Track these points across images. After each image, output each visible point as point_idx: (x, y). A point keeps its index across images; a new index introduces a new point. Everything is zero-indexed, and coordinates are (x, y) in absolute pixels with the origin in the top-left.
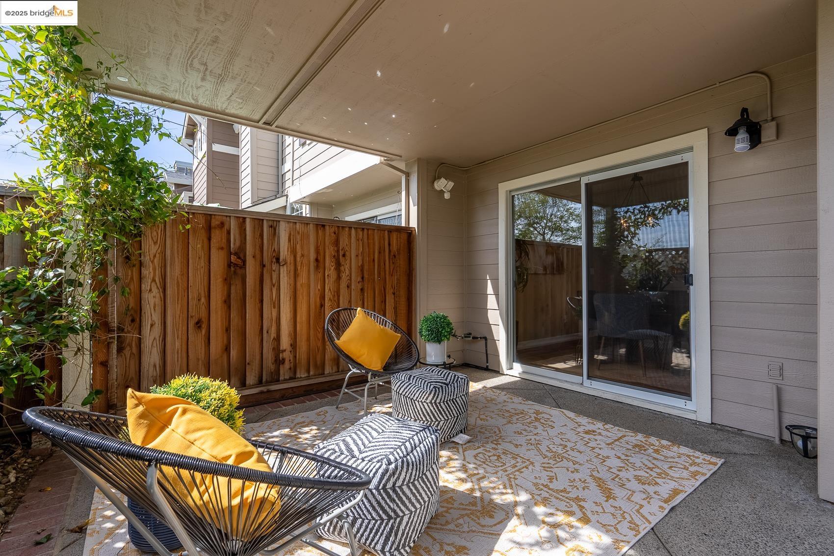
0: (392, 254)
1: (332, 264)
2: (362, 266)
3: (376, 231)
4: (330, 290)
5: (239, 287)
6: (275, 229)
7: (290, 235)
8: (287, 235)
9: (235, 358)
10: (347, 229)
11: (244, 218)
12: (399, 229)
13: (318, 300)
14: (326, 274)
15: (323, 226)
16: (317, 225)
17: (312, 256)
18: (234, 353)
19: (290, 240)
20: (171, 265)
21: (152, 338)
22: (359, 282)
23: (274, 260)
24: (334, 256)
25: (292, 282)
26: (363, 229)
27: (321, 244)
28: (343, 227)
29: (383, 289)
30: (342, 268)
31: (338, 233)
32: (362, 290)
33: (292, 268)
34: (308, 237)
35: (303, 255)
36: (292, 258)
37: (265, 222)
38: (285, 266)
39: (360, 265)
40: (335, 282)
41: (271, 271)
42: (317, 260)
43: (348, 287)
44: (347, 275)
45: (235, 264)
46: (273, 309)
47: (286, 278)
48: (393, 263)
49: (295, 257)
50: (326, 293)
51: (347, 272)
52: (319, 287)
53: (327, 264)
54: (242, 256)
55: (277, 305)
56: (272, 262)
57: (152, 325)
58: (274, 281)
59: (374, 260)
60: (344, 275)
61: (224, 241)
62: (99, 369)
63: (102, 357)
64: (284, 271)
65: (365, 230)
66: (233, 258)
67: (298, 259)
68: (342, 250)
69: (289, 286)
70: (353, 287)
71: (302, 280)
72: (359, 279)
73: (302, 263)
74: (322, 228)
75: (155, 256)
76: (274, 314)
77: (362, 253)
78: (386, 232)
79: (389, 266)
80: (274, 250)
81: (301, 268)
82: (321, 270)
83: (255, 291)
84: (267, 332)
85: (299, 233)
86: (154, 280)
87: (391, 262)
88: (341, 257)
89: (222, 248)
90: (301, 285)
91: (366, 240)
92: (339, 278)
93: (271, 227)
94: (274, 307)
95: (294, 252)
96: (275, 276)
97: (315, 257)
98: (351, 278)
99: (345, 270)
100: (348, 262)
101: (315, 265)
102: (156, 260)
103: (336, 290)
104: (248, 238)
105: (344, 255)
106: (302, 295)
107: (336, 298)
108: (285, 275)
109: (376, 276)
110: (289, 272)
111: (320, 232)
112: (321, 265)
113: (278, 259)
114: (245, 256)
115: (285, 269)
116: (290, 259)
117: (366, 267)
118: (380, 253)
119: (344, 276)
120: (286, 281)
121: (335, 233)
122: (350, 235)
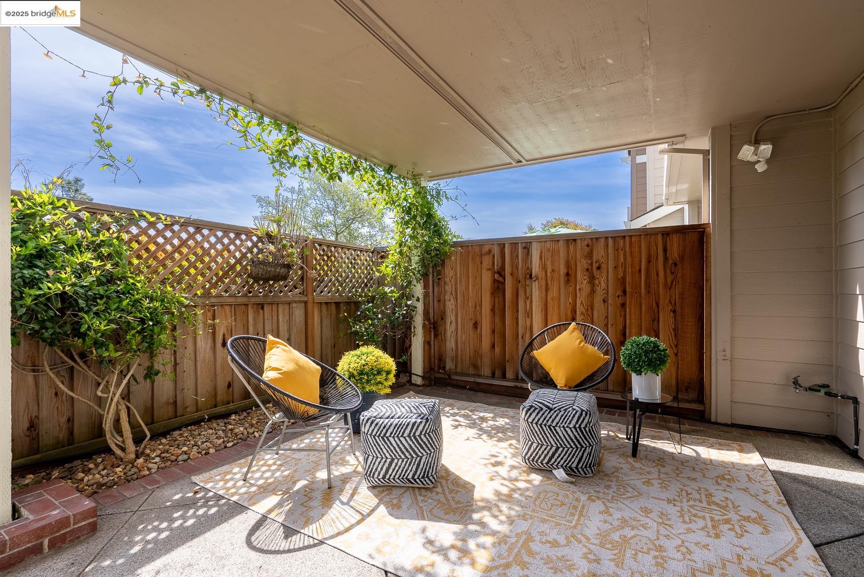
0: (670, 262)
1: (585, 278)
2: (624, 279)
3: (642, 237)
4: (582, 303)
5: (501, 299)
6: (528, 250)
7: (541, 253)
8: (539, 254)
9: (498, 354)
10: (603, 240)
11: (504, 244)
12: (681, 230)
13: (569, 313)
14: (578, 288)
15: (575, 240)
16: (568, 240)
17: (563, 270)
18: (497, 350)
19: (541, 258)
20: (460, 283)
21: (451, 331)
22: (618, 296)
23: (528, 276)
24: (587, 270)
25: (543, 295)
26: (624, 237)
27: (572, 258)
28: (597, 238)
29: (654, 304)
30: (597, 282)
31: (593, 245)
32: (623, 305)
33: (544, 283)
34: (559, 252)
35: (553, 271)
36: (544, 274)
37: (519, 244)
38: (537, 281)
39: (620, 277)
40: (588, 295)
41: (525, 286)
42: (568, 274)
43: (604, 301)
44: (603, 288)
45: (498, 281)
46: (527, 319)
47: (537, 292)
48: (672, 273)
49: (546, 272)
50: (577, 307)
51: (603, 285)
52: (570, 300)
53: (579, 278)
54: (503, 274)
55: (529, 314)
56: (526, 278)
57: (451, 323)
58: (528, 295)
59: (640, 271)
60: (598, 288)
61: (491, 263)
62: (427, 346)
63: (428, 340)
64: (535, 286)
65: (627, 238)
66: (496, 276)
67: (549, 274)
68: (596, 262)
69: (540, 298)
70: (610, 302)
71: (553, 293)
72: (619, 292)
73: (552, 278)
74: (573, 243)
75: (452, 277)
76: (528, 323)
77: (624, 265)
78: (660, 237)
79: (665, 277)
80: (528, 268)
81: (551, 283)
82: (572, 284)
83: (513, 302)
84: (522, 338)
85: (549, 250)
86: (451, 293)
87: (668, 271)
88: (594, 270)
89: (490, 269)
90: (552, 299)
91: (628, 249)
92: (593, 291)
93: (525, 248)
94: (528, 317)
95: (544, 267)
96: (528, 291)
97: (566, 271)
98: (608, 291)
99: (600, 283)
100: (604, 275)
101: (566, 279)
102: (452, 280)
103: (589, 304)
104: (506, 259)
105: (599, 268)
106: (553, 307)
107: (590, 313)
108: (537, 289)
109: (643, 290)
110: (540, 287)
111: (572, 248)
112: (572, 279)
113: (531, 275)
114: (505, 275)
115: (537, 284)
116: (542, 275)
117: (628, 279)
118: (649, 262)
119: (599, 291)
120: (537, 294)
121: (588, 246)
122: (607, 245)
